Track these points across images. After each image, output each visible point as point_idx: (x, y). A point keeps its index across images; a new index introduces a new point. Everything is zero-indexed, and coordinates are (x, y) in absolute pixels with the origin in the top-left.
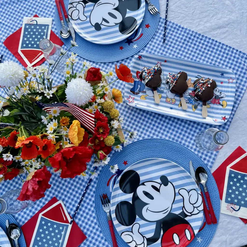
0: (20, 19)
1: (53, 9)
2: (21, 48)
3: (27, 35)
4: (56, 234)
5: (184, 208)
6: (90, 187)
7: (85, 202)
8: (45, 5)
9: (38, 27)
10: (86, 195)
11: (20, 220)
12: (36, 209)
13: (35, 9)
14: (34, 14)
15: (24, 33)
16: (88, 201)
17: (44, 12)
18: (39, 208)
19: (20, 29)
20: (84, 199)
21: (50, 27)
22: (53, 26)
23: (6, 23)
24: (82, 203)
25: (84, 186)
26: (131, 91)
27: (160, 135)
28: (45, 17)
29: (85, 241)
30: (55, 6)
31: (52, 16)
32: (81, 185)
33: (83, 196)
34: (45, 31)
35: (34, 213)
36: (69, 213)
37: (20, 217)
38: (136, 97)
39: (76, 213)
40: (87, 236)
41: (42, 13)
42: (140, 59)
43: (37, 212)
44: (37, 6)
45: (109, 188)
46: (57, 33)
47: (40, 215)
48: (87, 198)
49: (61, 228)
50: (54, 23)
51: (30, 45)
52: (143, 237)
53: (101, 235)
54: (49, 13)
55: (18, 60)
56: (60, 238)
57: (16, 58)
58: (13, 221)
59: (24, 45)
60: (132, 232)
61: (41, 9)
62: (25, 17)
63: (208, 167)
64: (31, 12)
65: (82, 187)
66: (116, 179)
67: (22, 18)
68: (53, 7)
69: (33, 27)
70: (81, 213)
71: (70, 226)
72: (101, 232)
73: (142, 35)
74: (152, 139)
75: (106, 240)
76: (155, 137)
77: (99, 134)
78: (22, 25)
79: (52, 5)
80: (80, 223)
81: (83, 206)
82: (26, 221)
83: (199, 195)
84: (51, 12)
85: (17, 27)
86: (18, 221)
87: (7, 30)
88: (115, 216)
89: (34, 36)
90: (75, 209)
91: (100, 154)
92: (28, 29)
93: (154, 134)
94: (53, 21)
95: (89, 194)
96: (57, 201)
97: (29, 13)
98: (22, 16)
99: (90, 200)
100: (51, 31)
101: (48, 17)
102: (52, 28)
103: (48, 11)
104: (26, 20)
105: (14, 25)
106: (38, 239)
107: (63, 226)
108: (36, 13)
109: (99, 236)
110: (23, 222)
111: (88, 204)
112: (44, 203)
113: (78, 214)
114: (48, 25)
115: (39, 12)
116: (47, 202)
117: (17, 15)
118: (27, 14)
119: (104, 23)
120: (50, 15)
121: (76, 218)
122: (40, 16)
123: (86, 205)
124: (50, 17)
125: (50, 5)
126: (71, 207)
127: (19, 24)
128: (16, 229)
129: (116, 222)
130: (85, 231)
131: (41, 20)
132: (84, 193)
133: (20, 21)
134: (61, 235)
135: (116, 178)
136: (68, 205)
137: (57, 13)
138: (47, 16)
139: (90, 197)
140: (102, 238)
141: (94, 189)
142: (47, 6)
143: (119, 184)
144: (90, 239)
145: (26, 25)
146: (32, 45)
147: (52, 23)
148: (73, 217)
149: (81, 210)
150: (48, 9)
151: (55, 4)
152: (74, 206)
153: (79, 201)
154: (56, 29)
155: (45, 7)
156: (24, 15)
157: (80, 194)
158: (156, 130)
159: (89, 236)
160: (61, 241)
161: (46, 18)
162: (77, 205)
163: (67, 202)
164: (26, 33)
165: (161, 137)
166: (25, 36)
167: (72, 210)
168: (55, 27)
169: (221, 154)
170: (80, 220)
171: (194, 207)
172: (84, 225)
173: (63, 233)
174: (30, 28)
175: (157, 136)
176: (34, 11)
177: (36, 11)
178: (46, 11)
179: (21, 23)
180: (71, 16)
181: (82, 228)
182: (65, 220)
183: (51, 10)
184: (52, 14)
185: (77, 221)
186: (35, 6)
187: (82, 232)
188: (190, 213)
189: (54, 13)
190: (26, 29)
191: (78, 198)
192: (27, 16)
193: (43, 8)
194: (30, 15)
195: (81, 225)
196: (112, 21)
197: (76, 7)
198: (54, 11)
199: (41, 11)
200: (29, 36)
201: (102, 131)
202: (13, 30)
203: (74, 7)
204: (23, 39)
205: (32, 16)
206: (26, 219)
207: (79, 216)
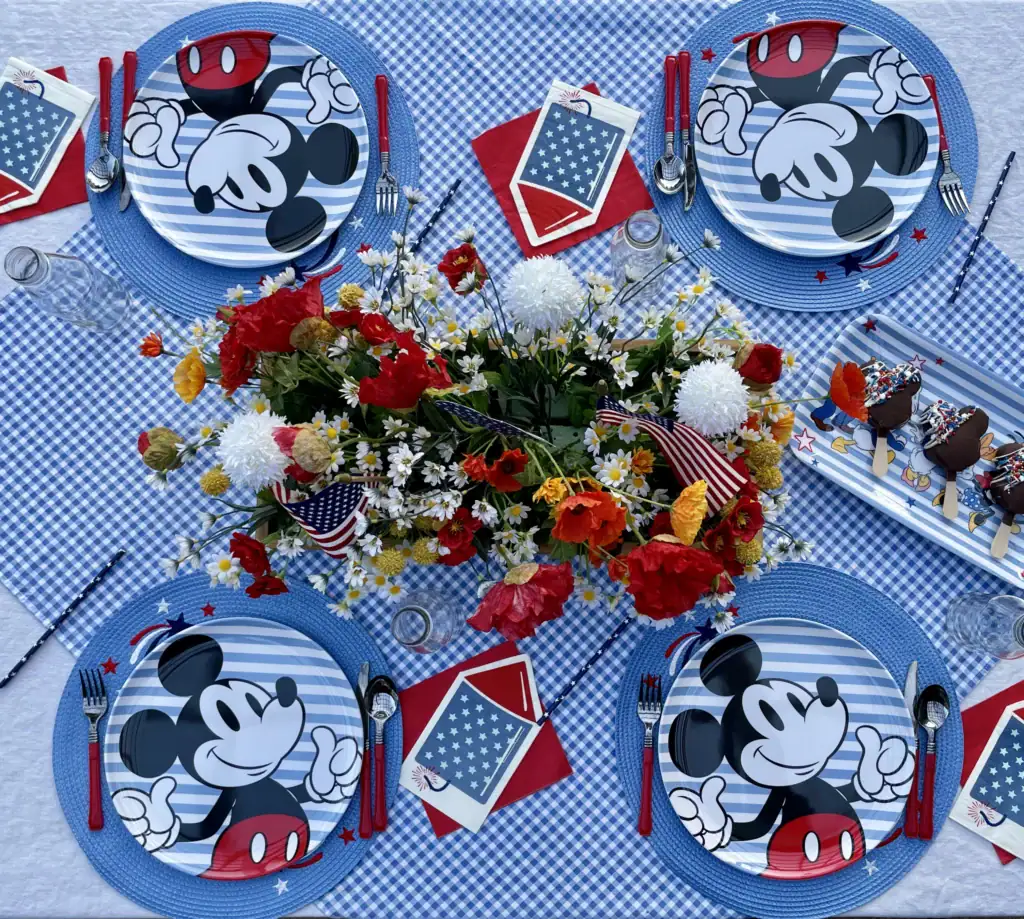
0: (541, 79)
1: (651, 83)
2: (523, 177)
3: (551, 140)
4: (492, 739)
5: (856, 777)
6: (616, 646)
7: (591, 679)
8: (627, 61)
9: (589, 128)
10: (600, 663)
11: (401, 674)
12: (452, 657)
13: (596, 63)
14: (588, 79)
15: (543, 132)
16: (600, 679)
17: (619, 84)
18: (461, 657)
19: (535, 114)
20: (592, 671)
21: (626, 139)
22: (635, 137)
23: (494, 80)
24: (584, 680)
25: (600, 637)
26: (812, 416)
27: (854, 565)
28: (619, 100)
29: (565, 780)
30: (658, 75)
31: (642, 106)
32: (592, 630)
33: (592, 661)
34: (609, 147)
35: (443, 665)
36: (541, 696)
37: (402, 666)
38: (819, 438)
39: (560, 701)
40: (574, 770)
41: (612, 85)
42: (867, 331)
43: (452, 665)
44: (604, 55)
45: (668, 665)
46: (642, 166)
47: (461, 677)
48: (599, 671)
49: (509, 727)
50: (642, 129)
51: (565, 184)
52: (726, 816)
53: (614, 778)
54: (635, 91)
55: (504, 211)
56: (500, 754)
57: (498, 202)
58: (381, 669)
59: (534, 172)
60: (700, 795)
61: (612, 70)
62: (556, 81)
63: (957, 693)
64: (580, 71)
65: (592, 638)
66: (696, 645)
67: (548, 79)
68: (651, 75)
69: (573, 121)
70: (574, 704)
71: (536, 730)
72: (614, 769)
73: (893, 256)
74: (828, 569)
75: (622, 795)
76: (837, 566)
77: (736, 529)
78: (540, 101)
79: (651, 68)
80: (565, 729)
81: (583, 687)
82: (417, 681)
83: (910, 757)
84: (643, 91)
85: (524, 102)
86: (394, 673)
87: (492, 103)
88: (666, 741)
89: (569, 153)
90: (559, 688)
91: (721, 578)
92: (557, 122)
93: (837, 558)
94: (641, 121)
95: (608, 662)
96: (516, 653)
97: (572, 71)
98: (549, 72)
99: (607, 678)
100: (627, 152)
101: (627, 105)
102: (633, 144)
103: (635, 84)
104: (559, 91)
105: (516, 94)
106: (441, 736)
107: (517, 724)
108: (596, 78)
109: (606, 778)
110: (409, 681)
111: (599, 687)
112: (477, 648)
113: (566, 704)
114: (621, 132)
115: (604, 78)
116: (486, 648)
117: (533, 64)
118: (565, 71)
119: (793, 181)
120: (635, 99)
121: (558, 713)
122: (603, 92)
123: (591, 687)
124: (635, 106)
125: (644, 68)
126: (550, 680)
127: (532, 94)
128: (389, 692)
129: (664, 757)
130: (573, 754)
131: (605, 108)
132: (597, 657)
133: (540, 87)
134: (505, 746)
135: (695, 642)
136: (542, 672)
137: (659, 101)
138: (627, 99)
139: (608, 670)
140: (614, 786)
141: (625, 654)
142: (635, 69)
143: (699, 662)
144: (581, 779)
145: (555, 107)
146: (558, 179)
147: (636, 129)
148: (551, 708)
149: (574, 696)
150: (635, 77)
151: (659, 68)
152: (558, 679)
153: (575, 671)
154: (641, 151)
155: (628, 70)
156: (556, 71)
157: (583, 654)
158: (845, 549)
159: (581, 770)
160: (500, 761)
161: (620, 107)
162: (567, 679)
163: (542, 663)
164: (550, 134)
165: (854, 573)
166: (541, 142)
167: (550, 688)
168: (641, 144)
169: (1001, 669)
170: (565, 721)
171: (885, 783)
172: (573, 737)
173: (511, 742)
174: (564, 121)
175: (845, 565)
176: (588, 70)
177: (596, 70)
178: (627, 84)
179: (540, 94)
180: (702, 129)
181: (565, 745)
182: (526, 709)
183: (643, 84)
184: (643, 99)
185: (557, 721)
186: (596, 55)
187: (563, 754)
188: (870, 794)
189: (650, 98)
190: (550, 122)
191: (575, 663)
192: (564, 79)
193: (619, 70)
194: (572, 78)
195: (565, 737)
196: (819, 185)
197: (723, 103)
198: (651, 91)
199: (611, 77)
200: (553, 146)
201: (744, 522)
202: (508, 110)
203: (717, 100)
204: (535, 151)
205: (581, 85)
206: (418, 674)
207: (566, 712)
